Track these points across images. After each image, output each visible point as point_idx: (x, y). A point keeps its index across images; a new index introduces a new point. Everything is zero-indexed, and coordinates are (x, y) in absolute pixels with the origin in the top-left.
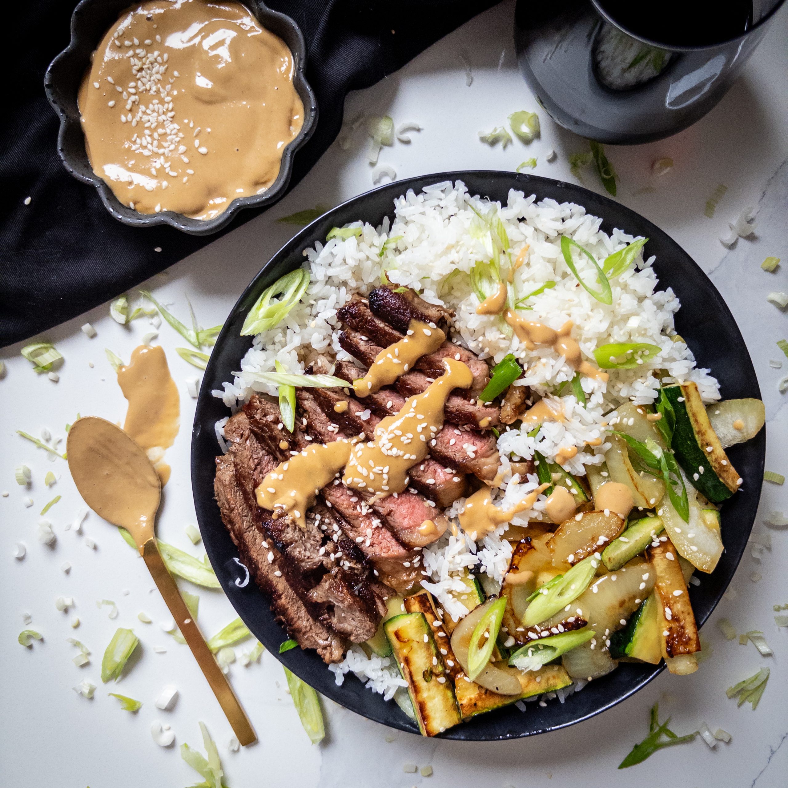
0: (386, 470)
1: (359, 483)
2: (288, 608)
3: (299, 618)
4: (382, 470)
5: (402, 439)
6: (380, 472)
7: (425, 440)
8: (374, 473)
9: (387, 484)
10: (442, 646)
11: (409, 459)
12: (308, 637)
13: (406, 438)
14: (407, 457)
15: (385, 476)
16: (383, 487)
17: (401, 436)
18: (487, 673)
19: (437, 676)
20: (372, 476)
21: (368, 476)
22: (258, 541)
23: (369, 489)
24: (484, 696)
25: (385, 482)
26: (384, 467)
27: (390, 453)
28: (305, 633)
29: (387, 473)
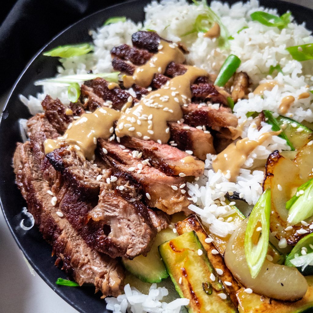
0: (150, 117)
1: (129, 128)
2: (67, 242)
3: (77, 252)
4: (147, 118)
5: (161, 99)
6: (146, 118)
7: (178, 102)
8: (141, 120)
9: (152, 129)
10: (217, 266)
11: (167, 112)
12: (86, 269)
13: (164, 98)
14: (166, 109)
15: (150, 122)
16: (148, 131)
17: (159, 97)
18: (268, 269)
19: (218, 292)
20: (139, 122)
21: (136, 123)
22: (44, 189)
23: (137, 133)
24: (269, 307)
25: (149, 127)
26: (149, 115)
27: (152, 105)
28: (83, 265)
29: (152, 120)
